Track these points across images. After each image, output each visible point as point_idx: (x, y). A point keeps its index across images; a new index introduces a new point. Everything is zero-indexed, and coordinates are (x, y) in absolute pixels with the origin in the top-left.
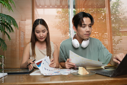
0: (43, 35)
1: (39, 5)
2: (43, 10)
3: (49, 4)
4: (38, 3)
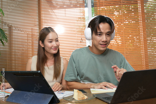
1: (56, 5)
3: (69, 3)
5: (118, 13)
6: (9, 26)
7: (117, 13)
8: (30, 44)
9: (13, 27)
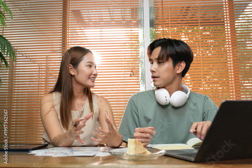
4: (87, 18)
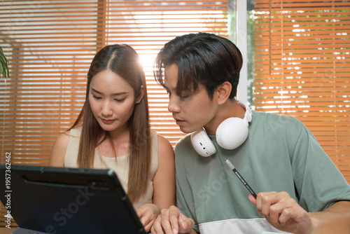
0: (112, 109)
2: (161, 17)
5: (303, 30)
6: (15, 45)
7: (299, 30)
8: (68, 98)
9: (26, 49)
